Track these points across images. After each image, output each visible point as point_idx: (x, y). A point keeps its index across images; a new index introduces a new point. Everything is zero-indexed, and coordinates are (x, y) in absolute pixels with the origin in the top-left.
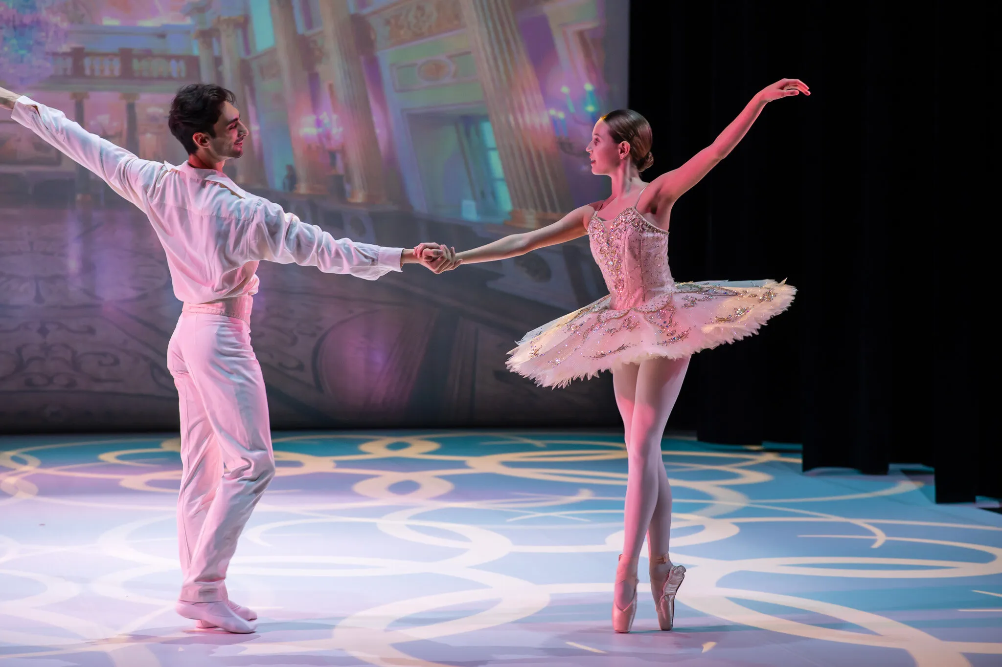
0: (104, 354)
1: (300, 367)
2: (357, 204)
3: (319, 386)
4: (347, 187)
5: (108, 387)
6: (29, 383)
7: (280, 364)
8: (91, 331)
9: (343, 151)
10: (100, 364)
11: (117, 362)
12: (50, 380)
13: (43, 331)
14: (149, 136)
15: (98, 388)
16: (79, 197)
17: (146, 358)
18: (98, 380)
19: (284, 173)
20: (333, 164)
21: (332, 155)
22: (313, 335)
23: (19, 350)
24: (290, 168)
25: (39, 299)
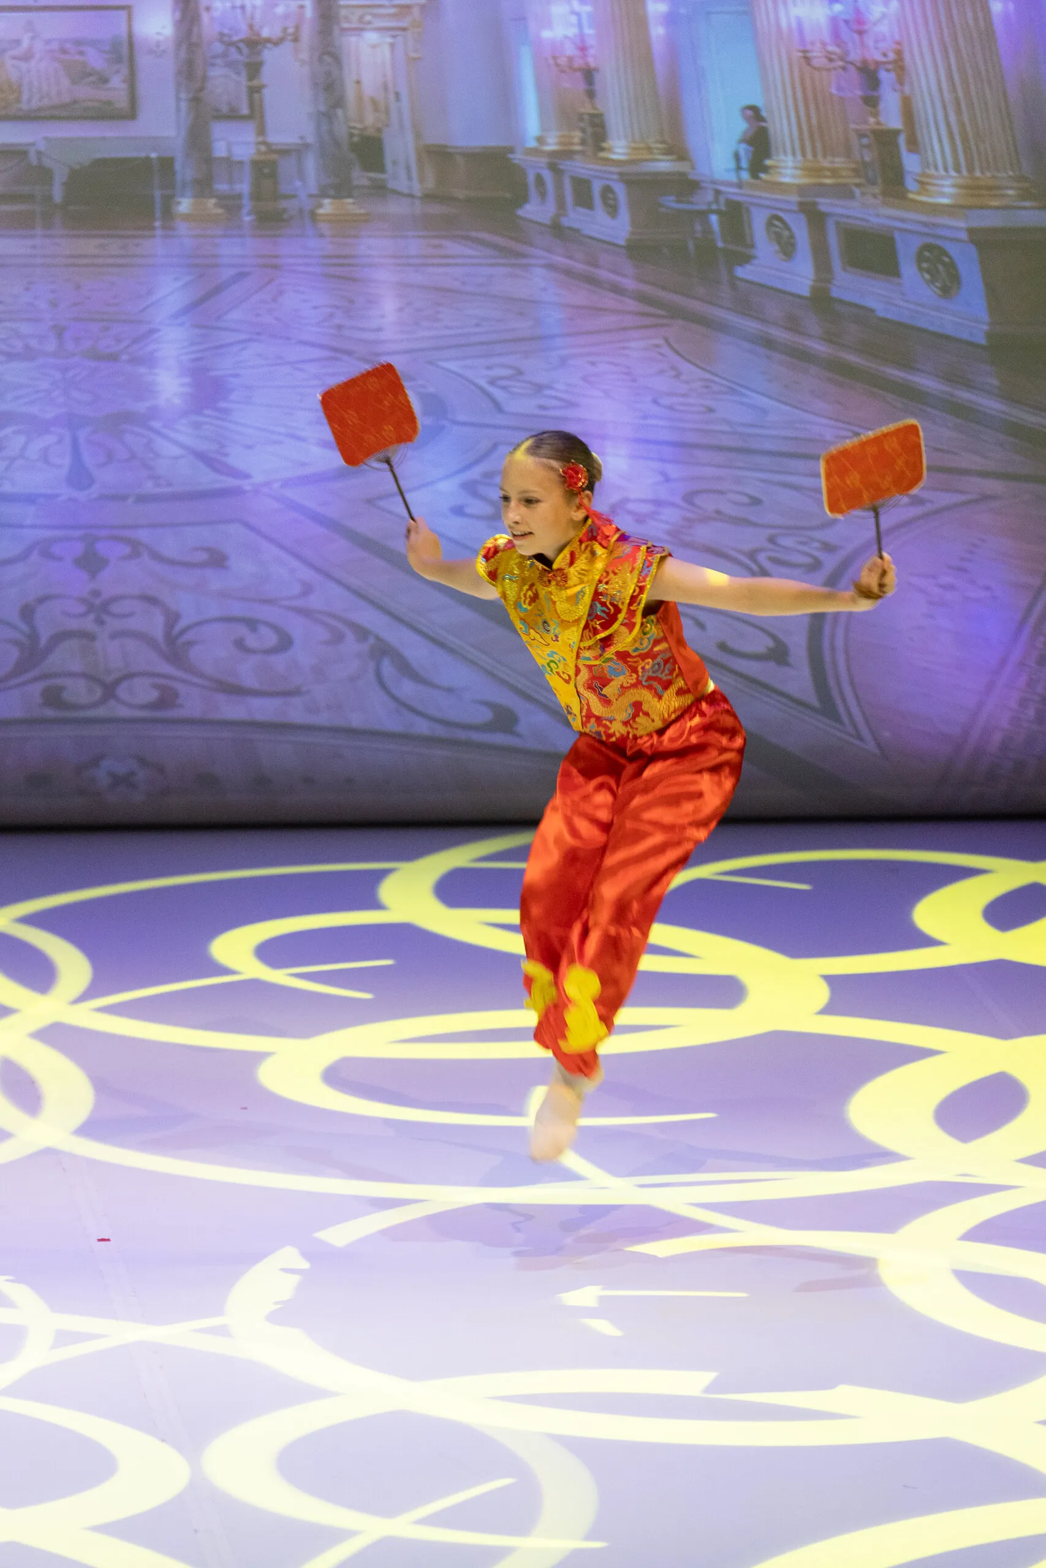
0: (252, 624)
1: (779, 654)
2: (936, 209)
3: (828, 708)
4: (911, 163)
5: (264, 709)
6: (52, 697)
7: (723, 647)
8: (217, 560)
9: (899, 66)
10: (240, 644)
11: (285, 643)
12: (110, 691)
13: (91, 563)
14: (371, 37)
15: (233, 710)
16: (185, 205)
17: (362, 633)
18: (237, 691)
19: (740, 126)
20: (871, 102)
21: (869, 75)
22: (816, 565)
23: (27, 613)
24: (754, 113)
25: (79, 477)
